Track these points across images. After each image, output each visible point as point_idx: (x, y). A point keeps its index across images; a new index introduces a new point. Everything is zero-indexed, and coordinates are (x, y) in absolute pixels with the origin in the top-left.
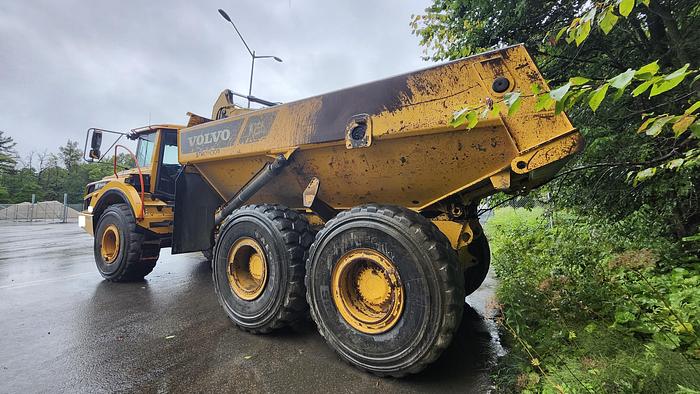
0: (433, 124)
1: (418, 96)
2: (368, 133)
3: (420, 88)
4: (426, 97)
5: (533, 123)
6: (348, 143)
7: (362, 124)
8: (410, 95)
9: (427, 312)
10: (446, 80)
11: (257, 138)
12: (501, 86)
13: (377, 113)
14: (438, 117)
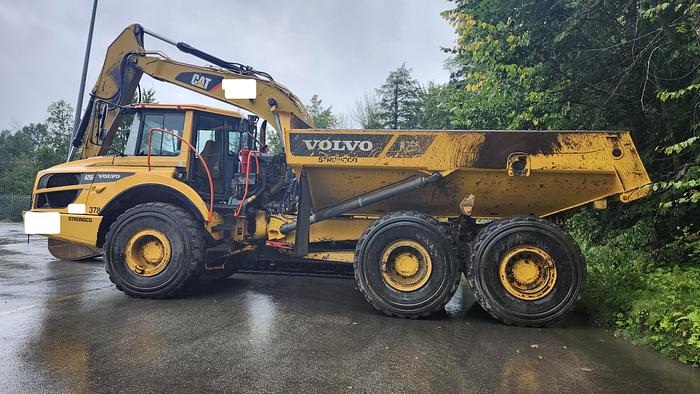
0: (575, 169)
1: (565, 148)
2: (527, 167)
3: (567, 144)
4: (571, 151)
5: (632, 176)
6: (510, 172)
7: (523, 161)
8: (560, 146)
9: (574, 280)
10: (584, 142)
11: (410, 155)
12: (617, 153)
13: (535, 154)
14: (578, 164)
